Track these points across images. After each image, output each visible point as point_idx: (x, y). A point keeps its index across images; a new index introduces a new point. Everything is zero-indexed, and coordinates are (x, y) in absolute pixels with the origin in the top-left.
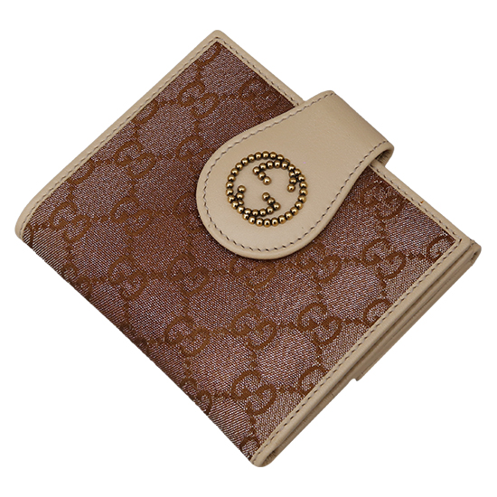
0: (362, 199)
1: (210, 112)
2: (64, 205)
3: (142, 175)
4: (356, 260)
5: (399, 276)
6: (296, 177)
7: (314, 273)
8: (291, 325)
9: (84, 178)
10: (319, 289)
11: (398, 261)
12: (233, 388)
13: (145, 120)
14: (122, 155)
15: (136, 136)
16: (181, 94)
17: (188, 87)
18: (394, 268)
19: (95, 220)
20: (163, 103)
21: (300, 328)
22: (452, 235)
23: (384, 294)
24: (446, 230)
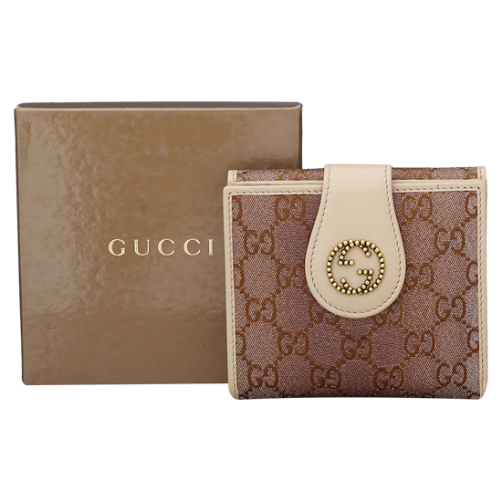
0: (406, 217)
1: (273, 244)
2: (250, 370)
3: (274, 316)
4: (436, 256)
5: (466, 242)
6: (365, 246)
7: (422, 284)
8: (437, 324)
9: (245, 346)
10: (432, 290)
11: (458, 234)
12: (439, 381)
13: (242, 281)
14: (251, 313)
15: (247, 296)
16: (246, 247)
17: (246, 240)
18: (460, 240)
19: (276, 363)
20: (242, 262)
21: (443, 320)
22: (472, 190)
23: (468, 260)
24: (466, 190)
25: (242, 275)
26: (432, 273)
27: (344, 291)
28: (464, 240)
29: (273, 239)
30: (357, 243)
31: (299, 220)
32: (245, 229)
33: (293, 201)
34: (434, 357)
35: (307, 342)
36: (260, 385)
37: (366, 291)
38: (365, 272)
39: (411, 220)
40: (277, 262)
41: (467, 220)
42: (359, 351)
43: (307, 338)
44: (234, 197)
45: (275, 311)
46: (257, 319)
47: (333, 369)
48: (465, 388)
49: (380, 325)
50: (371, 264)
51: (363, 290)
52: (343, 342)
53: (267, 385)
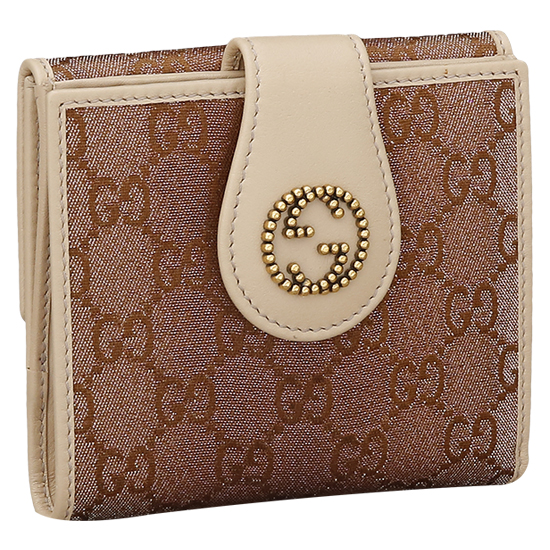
0: (393, 136)
1: (148, 203)
2: (102, 460)
3: (150, 346)
4: (447, 208)
5: (499, 179)
6: (333, 196)
7: (421, 266)
8: (448, 341)
9: (91, 412)
10: (440, 276)
11: (484, 165)
12: (448, 452)
13: (86, 284)
14: (104, 346)
15: (96, 311)
16: (93, 214)
17: (93, 198)
18: (487, 175)
19: (151, 444)
20: (85, 244)
21: (459, 333)
22: (505, 77)
23: (502, 213)
24: (495, 77)
25: (87, 270)
26: (441, 243)
27: (296, 288)
28: (495, 174)
29: (146, 193)
30: (319, 191)
31: (197, 152)
32: (92, 176)
33: (183, 115)
34: (441, 406)
35: (212, 394)
36: (118, 490)
37: (335, 287)
38: (335, 248)
39: (401, 140)
40: (155, 238)
41: (500, 136)
42: (309, 405)
43: (212, 387)
44: (70, 113)
45: (151, 338)
46: (116, 355)
47: (259, 445)
48: (492, 462)
49: (347, 353)
50: (343, 231)
51: (331, 284)
52: (280, 389)
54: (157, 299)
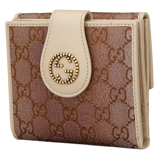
0: (94, 41)
1: (29, 54)
2: (20, 123)
3: (30, 94)
4: (110, 64)
5: (126, 56)
6: (68, 56)
7: (102, 80)
8: (111, 103)
9: (17, 109)
10: (108, 84)
11: (121, 52)
12: (114, 136)
13: (15, 74)
14: (20, 92)
15: (17, 82)
16: (16, 55)
17: (16, 51)
18: (122, 55)
19: (32, 121)
20: (14, 63)
21: (114, 101)
22: (129, 26)
23: (127, 66)
24: (125, 26)
25: (15, 70)
26: (108, 74)
27: (57, 81)
28: (124, 55)
29: (28, 51)
30: (64, 54)
31: (41, 41)
32: (15, 45)
33: (38, 30)
34: (110, 122)
35: (46, 109)
36: (25, 132)
37: (69, 82)
38: (68, 71)
39: (96, 42)
40: (31, 64)
41: (126, 44)
42: (72, 116)
43: (46, 107)
44: (10, 27)
45: (31, 91)
46: (22, 95)
47: (59, 126)
48: (129, 141)
49: (81, 102)
50: (72, 67)
51: (67, 82)
52: (64, 110)
53: (29, 133)
54: (32, 81)
